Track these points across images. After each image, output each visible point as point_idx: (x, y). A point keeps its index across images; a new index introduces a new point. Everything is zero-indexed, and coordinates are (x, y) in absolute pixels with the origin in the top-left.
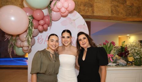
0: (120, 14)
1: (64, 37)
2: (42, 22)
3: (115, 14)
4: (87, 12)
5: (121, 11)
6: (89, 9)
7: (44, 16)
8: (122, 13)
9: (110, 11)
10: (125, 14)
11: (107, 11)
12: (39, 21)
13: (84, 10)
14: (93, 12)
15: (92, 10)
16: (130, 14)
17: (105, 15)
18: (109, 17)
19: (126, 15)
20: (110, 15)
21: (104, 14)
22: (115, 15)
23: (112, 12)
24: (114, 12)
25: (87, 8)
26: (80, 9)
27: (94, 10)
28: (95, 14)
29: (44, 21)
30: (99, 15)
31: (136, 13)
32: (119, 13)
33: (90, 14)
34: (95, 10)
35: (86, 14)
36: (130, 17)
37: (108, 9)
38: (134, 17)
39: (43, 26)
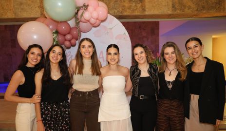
0: (186, 10)
1: (110, 54)
2: (68, 37)
3: (178, 9)
4: (134, 10)
5: (189, 4)
6: (138, 5)
7: (71, 29)
8: (189, 8)
9: (171, 5)
10: (195, 9)
11: (165, 6)
12: (65, 35)
13: (129, 8)
14: (144, 10)
15: (142, 6)
16: (203, 8)
17: (163, 13)
18: (170, 15)
19: (197, 10)
20: (170, 12)
21: (160, 11)
22: (178, 12)
23: (173, 7)
24: (176, 6)
25: (134, 4)
26: (124, 6)
27: (145, 6)
28: (147, 13)
29: (71, 34)
30: (153, 13)
31: (214, 5)
32: (185, 8)
33: (139, 14)
34: (147, 7)
35: (133, 14)
36: (204, 12)
37: (167, 2)
38: (211, 11)
39: (70, 41)
